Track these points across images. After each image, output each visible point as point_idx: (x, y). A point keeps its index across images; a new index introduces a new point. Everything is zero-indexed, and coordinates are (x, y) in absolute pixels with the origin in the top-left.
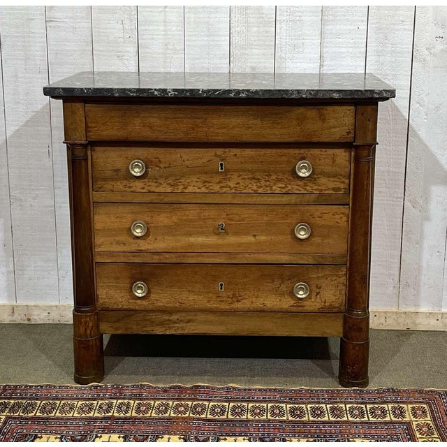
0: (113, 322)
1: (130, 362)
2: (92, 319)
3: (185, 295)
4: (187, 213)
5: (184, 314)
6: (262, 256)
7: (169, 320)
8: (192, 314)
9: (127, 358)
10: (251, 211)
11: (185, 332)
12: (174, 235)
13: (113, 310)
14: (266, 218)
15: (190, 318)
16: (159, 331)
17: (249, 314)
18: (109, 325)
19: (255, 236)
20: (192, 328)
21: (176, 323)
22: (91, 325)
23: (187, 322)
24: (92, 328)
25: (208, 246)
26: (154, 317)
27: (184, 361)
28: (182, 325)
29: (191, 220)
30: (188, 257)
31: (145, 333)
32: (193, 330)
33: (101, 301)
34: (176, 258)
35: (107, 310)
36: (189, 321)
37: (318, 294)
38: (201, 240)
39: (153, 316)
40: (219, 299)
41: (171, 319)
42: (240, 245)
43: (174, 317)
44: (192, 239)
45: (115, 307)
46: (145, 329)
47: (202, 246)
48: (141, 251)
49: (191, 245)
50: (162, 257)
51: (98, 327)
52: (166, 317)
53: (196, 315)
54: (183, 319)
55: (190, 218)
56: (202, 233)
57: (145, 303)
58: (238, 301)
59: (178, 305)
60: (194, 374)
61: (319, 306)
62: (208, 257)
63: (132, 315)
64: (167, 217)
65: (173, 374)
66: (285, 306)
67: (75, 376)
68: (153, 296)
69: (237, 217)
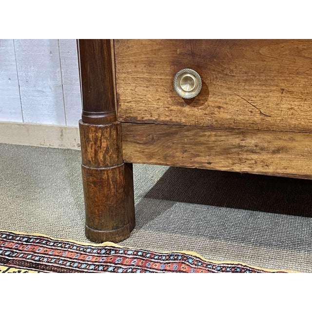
0: (145, 144)
1: (180, 211)
2: (107, 135)
3: (274, 97)
5: (268, 137)
7: (240, 146)
8: (286, 137)
9: (178, 204)
11: (270, 170)
13: (144, 123)
15: (280, 143)
16: (221, 164)
18: (139, 147)
20: (284, 163)
21: (253, 152)
22: (104, 145)
23: (274, 152)
24: (107, 151)
26: (213, 139)
27: (264, 219)
28: (265, 156)
31: (197, 166)
32: (285, 168)
33: (123, 106)
35: (134, 122)
36: (278, 151)
39: (211, 137)
41: (243, 143)
43: (251, 141)
45: (147, 117)
46: (197, 159)
51: (118, 150)
52: (235, 140)
53: (292, 139)
54: (266, 145)
57: (197, 112)
59: (257, 118)
60: (281, 245)
63: (176, 133)
65: (243, 240)
67: (86, 228)
68: (212, 100)
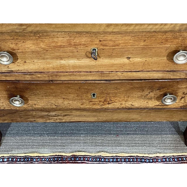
3: (60, 101)
4: (55, 40)
5: (60, 112)
6: (134, 74)
8: (68, 112)
10: (126, 38)
12: (44, 59)
14: (142, 44)
15: (66, 113)
17: (119, 111)
19: (128, 58)
20: (69, 119)
21: (54, 116)
23: (64, 116)
25: (80, 67)
26: (35, 113)
28: (60, 117)
29: (60, 47)
30: (60, 76)
34: (48, 76)
36: (66, 115)
37: (182, 98)
38: (72, 62)
40: (91, 103)
41: (49, 114)
42: (113, 65)
43: (53, 113)
44: (63, 62)
47: (74, 67)
48: (12, 72)
49: (62, 66)
50: (34, 76)
52: (45, 114)
53: (71, 112)
54: (60, 114)
55: (59, 44)
56: (73, 57)
58: (109, 104)
59: (54, 107)
61: (181, 105)
62: (80, 76)
64: (34, 44)
66: (151, 106)
69: (111, 43)
